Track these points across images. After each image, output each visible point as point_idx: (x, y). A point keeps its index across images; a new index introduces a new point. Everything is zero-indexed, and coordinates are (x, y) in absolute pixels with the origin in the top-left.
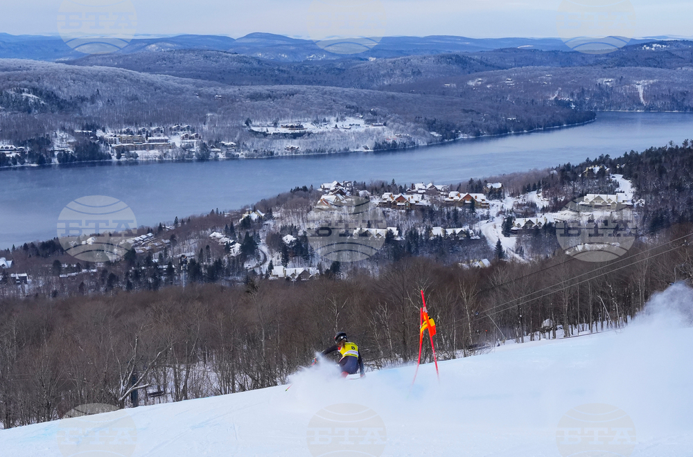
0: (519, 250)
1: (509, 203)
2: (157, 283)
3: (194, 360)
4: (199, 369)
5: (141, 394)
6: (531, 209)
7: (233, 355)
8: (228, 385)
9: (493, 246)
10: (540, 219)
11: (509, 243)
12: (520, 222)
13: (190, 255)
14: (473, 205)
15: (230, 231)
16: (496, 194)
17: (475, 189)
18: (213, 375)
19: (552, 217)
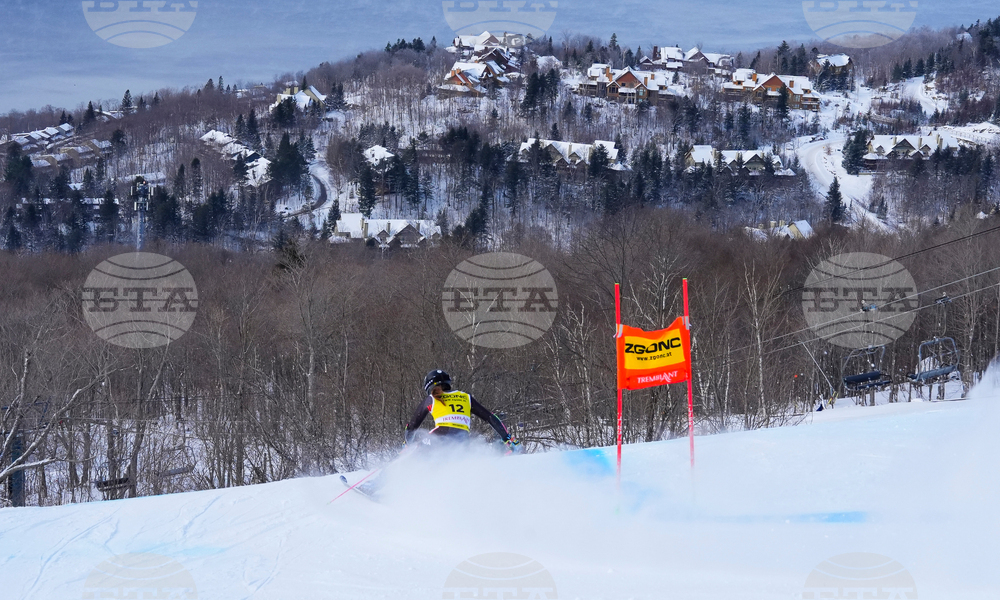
0: (878, 206)
1: (862, 100)
2: (78, 236)
3: (155, 410)
4: (164, 431)
5: (31, 481)
6: (909, 116)
7: (242, 404)
8: (229, 470)
9: (822, 193)
10: (927, 139)
11: (856, 188)
12: (883, 144)
13: (156, 178)
14: (784, 101)
15: (248, 130)
16: (835, 79)
17: (790, 66)
18: (196, 445)
19: (954, 137)
